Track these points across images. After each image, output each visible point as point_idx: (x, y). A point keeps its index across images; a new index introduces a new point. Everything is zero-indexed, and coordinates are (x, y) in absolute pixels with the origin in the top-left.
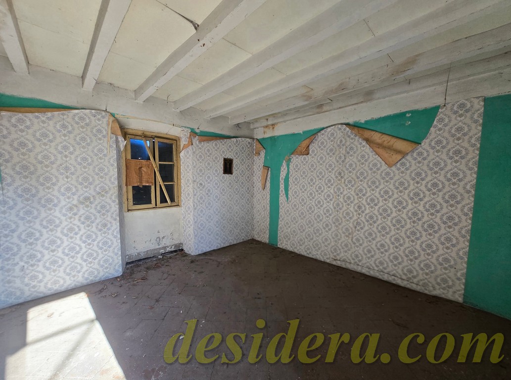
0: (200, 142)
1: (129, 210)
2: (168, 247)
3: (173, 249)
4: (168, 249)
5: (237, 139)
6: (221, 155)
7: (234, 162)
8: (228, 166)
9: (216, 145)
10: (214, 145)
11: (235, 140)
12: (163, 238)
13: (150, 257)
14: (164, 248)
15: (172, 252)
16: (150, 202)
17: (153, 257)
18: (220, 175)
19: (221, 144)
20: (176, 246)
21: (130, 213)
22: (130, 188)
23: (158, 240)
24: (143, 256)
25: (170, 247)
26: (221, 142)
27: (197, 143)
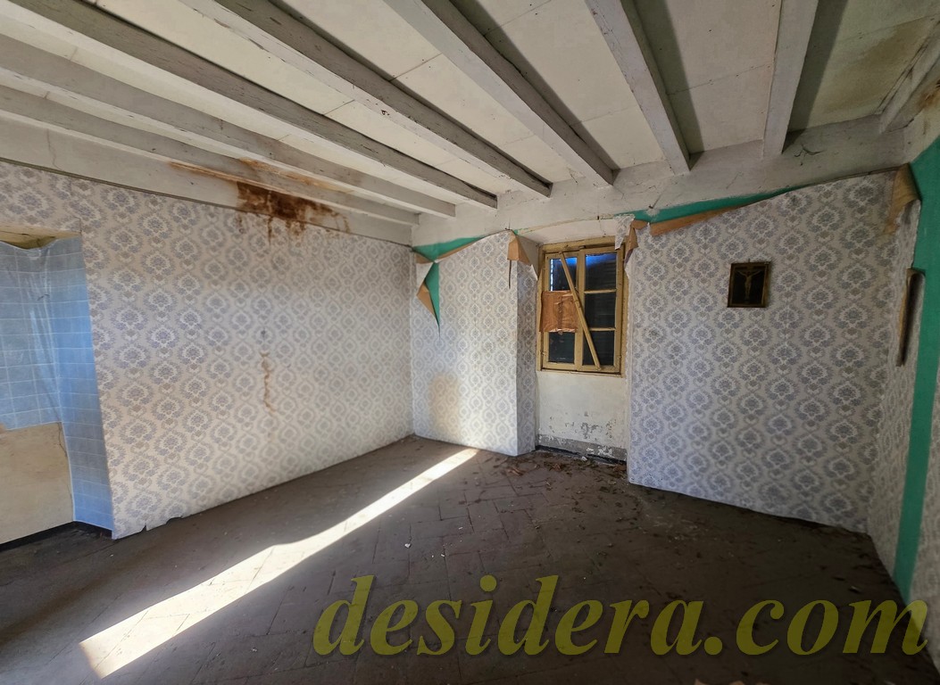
0: (657, 236)
1: (542, 368)
2: (601, 447)
3: (609, 454)
4: (601, 452)
5: (794, 193)
6: (724, 257)
7: (776, 271)
8: (748, 285)
9: (706, 232)
10: (698, 235)
11: (784, 200)
12: (594, 427)
13: (571, 453)
14: (595, 446)
15: (607, 459)
16: (572, 362)
17: (576, 454)
18: (717, 309)
19: (723, 227)
20: (616, 451)
21: (544, 373)
22: (546, 335)
23: (585, 427)
24: (560, 445)
25: (605, 449)
26: (726, 221)
27: (650, 240)
